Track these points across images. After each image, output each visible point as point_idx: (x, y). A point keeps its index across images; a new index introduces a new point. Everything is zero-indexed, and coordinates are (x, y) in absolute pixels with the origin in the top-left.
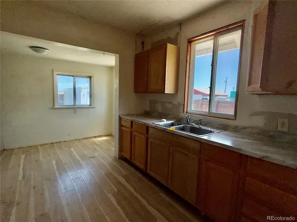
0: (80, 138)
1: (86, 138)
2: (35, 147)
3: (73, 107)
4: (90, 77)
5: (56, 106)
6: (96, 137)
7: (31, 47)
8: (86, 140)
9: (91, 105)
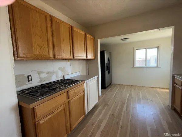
0: (147, 86)
1: (152, 87)
2: (124, 85)
3: (145, 67)
4: (158, 48)
5: (135, 67)
6: (160, 88)
7: (122, 39)
8: (152, 88)
9: (157, 66)
